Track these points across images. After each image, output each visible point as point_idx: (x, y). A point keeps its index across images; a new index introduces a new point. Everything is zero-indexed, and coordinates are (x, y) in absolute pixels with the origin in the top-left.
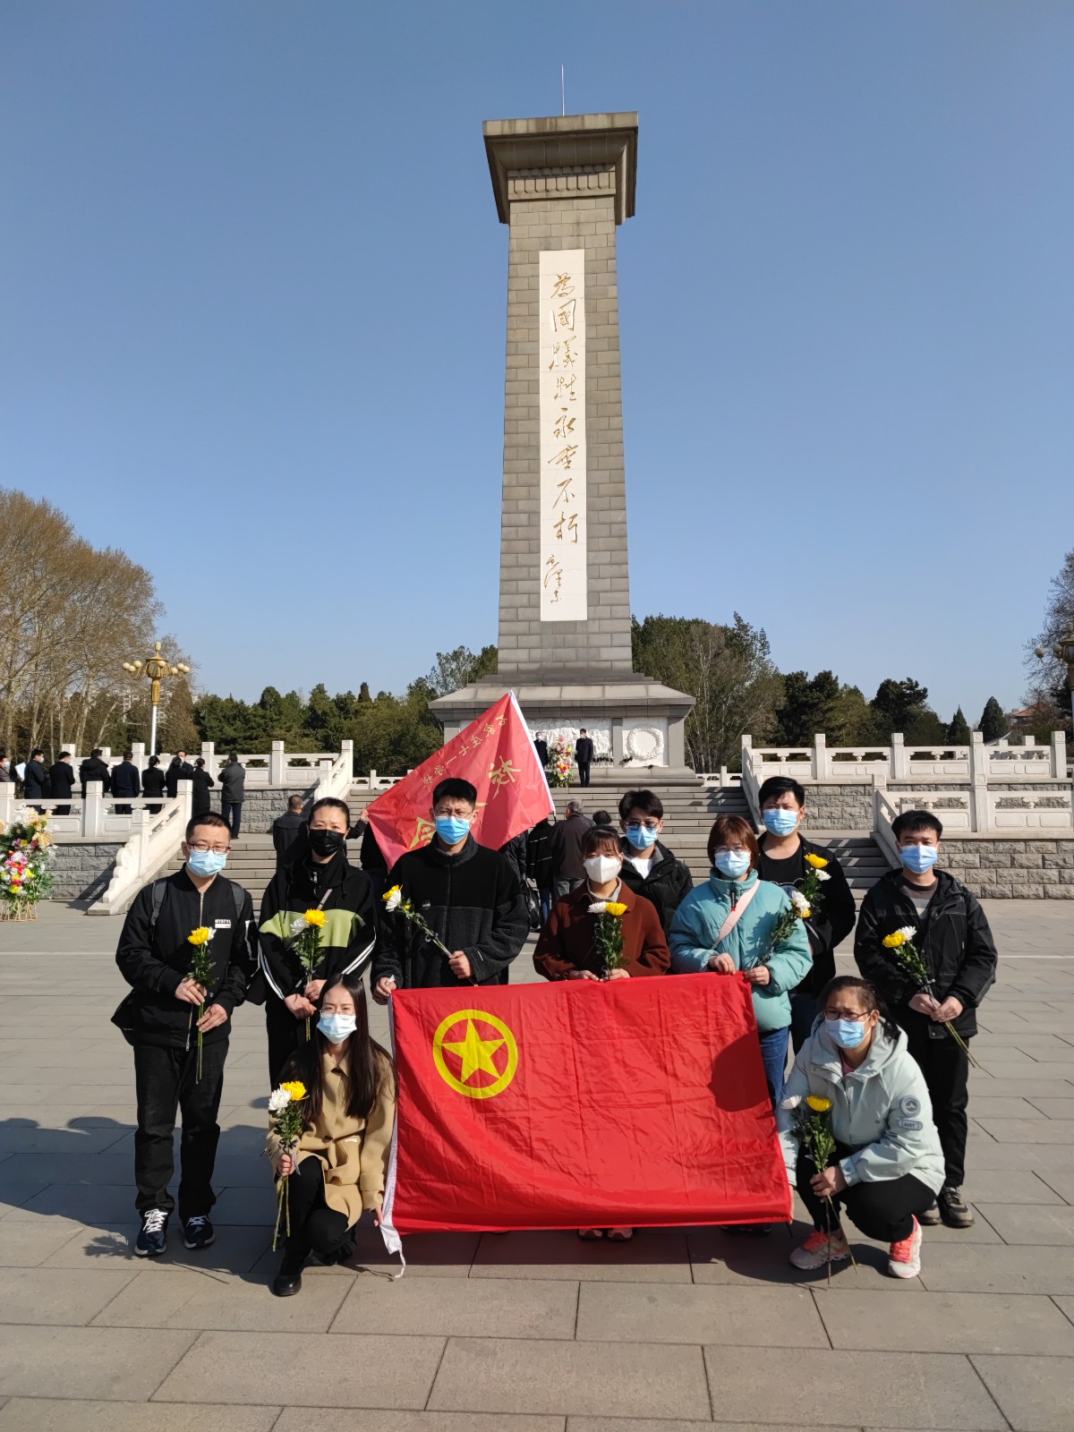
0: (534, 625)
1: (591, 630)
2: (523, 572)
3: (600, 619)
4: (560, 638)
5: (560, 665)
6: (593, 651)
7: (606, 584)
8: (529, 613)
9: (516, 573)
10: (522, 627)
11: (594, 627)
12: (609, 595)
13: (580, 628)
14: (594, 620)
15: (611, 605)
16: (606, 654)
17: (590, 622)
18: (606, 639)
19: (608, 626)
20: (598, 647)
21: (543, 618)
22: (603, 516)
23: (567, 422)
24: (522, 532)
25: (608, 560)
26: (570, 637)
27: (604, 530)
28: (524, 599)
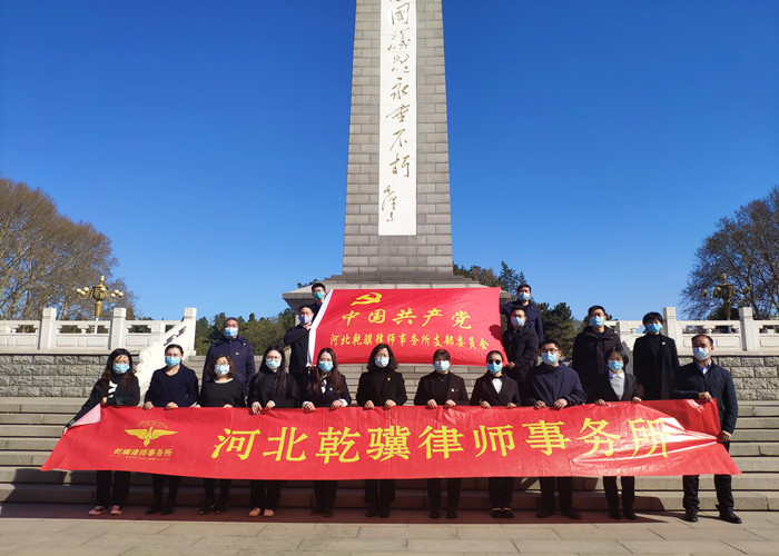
0: (373, 238)
1: (420, 243)
2: (365, 199)
3: (427, 234)
4: (394, 249)
5: (393, 268)
6: (421, 259)
7: (432, 208)
8: (369, 229)
9: (360, 198)
10: (363, 239)
11: (422, 240)
12: (434, 216)
13: (410, 241)
14: (421, 234)
15: (436, 224)
16: (432, 261)
17: (419, 236)
18: (431, 250)
19: (433, 239)
20: (425, 256)
21: (380, 234)
22: (431, 157)
23: (402, 88)
24: (365, 168)
25: (433, 190)
26: (403, 248)
27: (431, 168)
28: (366, 218)
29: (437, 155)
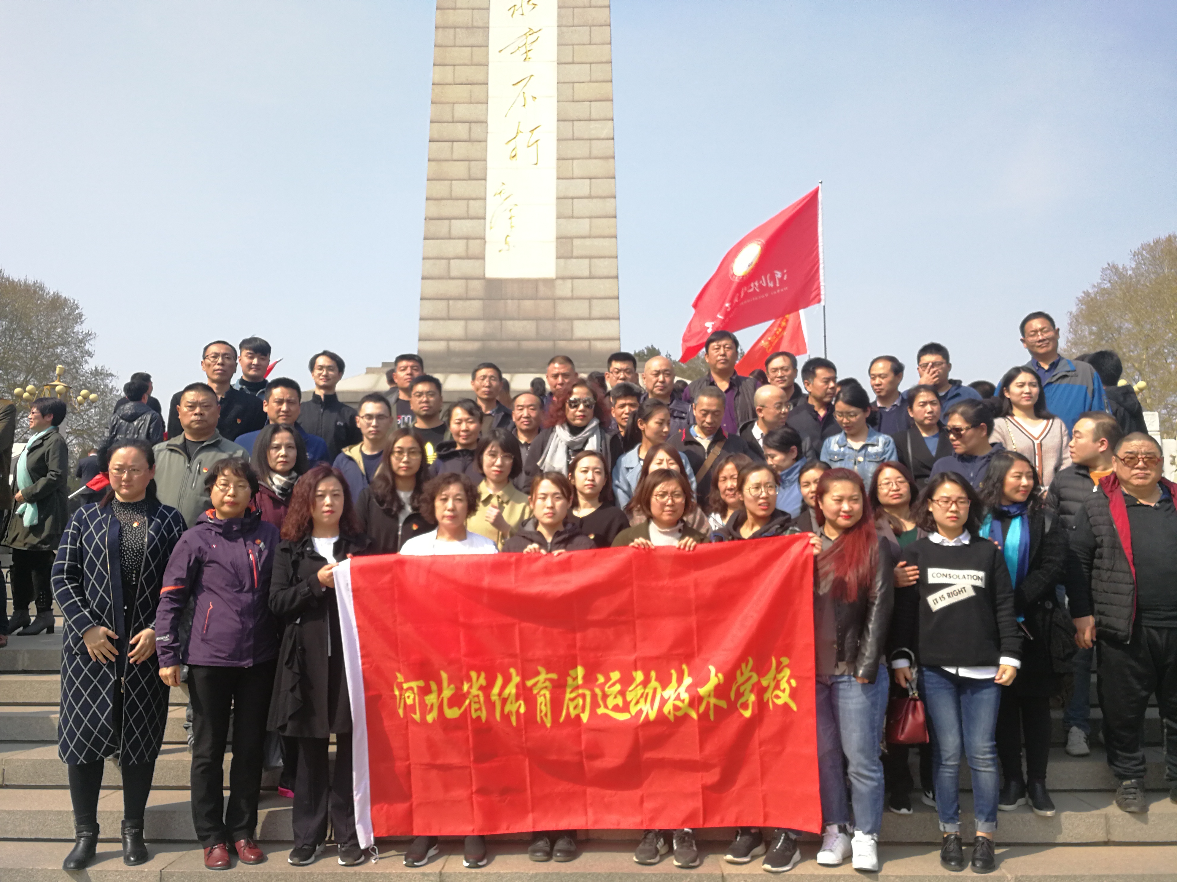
0: (475, 285)
1: (560, 293)
2: (459, 208)
3: (573, 278)
5: (511, 344)
6: (562, 325)
7: (583, 226)
8: (468, 267)
9: (448, 208)
10: (454, 287)
11: (565, 289)
12: (588, 242)
13: (543, 290)
14: (564, 278)
15: (590, 257)
16: (581, 329)
17: (559, 282)
18: (581, 309)
19: (584, 288)
20: (571, 319)
21: (488, 275)
22: (581, 129)
24: (461, 151)
25: (586, 192)
26: (528, 304)
27: (580, 148)
28: (458, 247)
29: (593, 125)
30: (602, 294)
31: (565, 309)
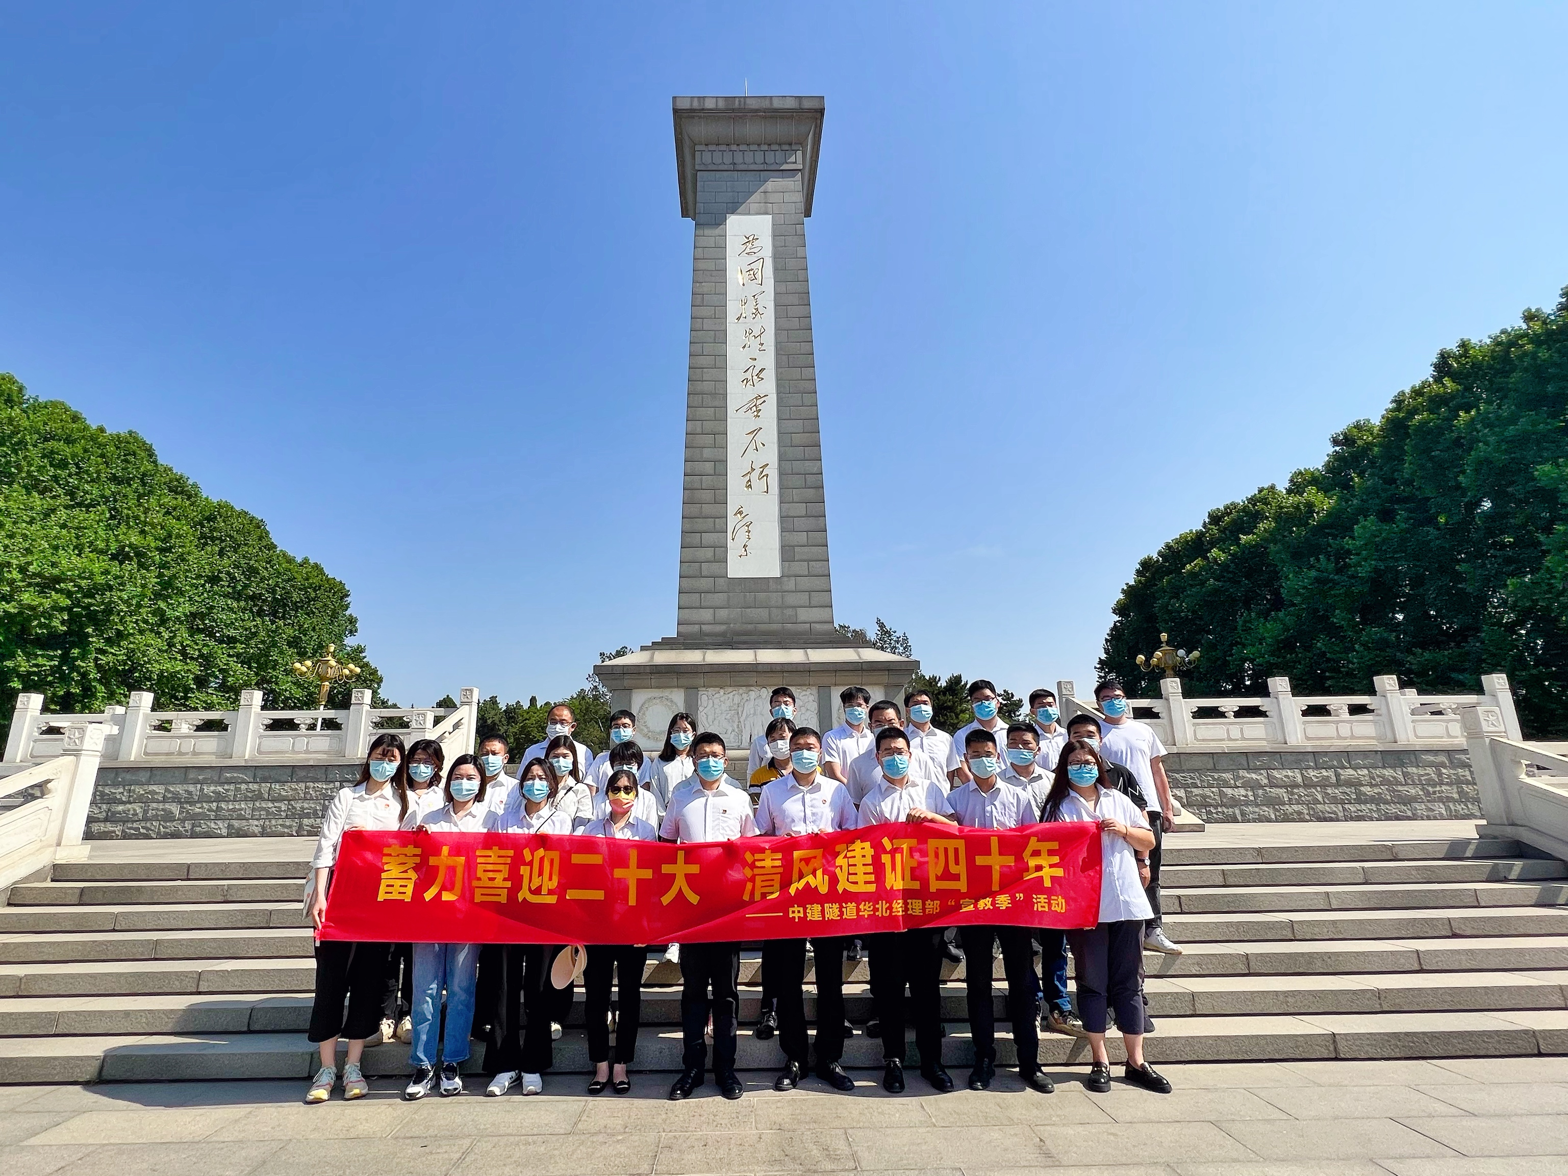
0: (721, 581)
1: (786, 588)
2: (707, 524)
3: (795, 576)
4: (750, 597)
5: (750, 627)
6: (789, 612)
7: (802, 538)
8: (715, 568)
9: (700, 524)
10: (704, 583)
11: (790, 584)
12: (806, 549)
13: (773, 586)
14: (788, 576)
15: (808, 561)
16: (804, 615)
17: (785, 579)
18: (803, 598)
19: (804, 583)
20: (795, 607)
21: (730, 574)
22: (798, 467)
23: (756, 371)
24: (706, 481)
25: (804, 513)
26: (762, 595)
27: (797, 481)
28: (708, 553)
29: (807, 463)
30: (818, 588)
31: (791, 599)
